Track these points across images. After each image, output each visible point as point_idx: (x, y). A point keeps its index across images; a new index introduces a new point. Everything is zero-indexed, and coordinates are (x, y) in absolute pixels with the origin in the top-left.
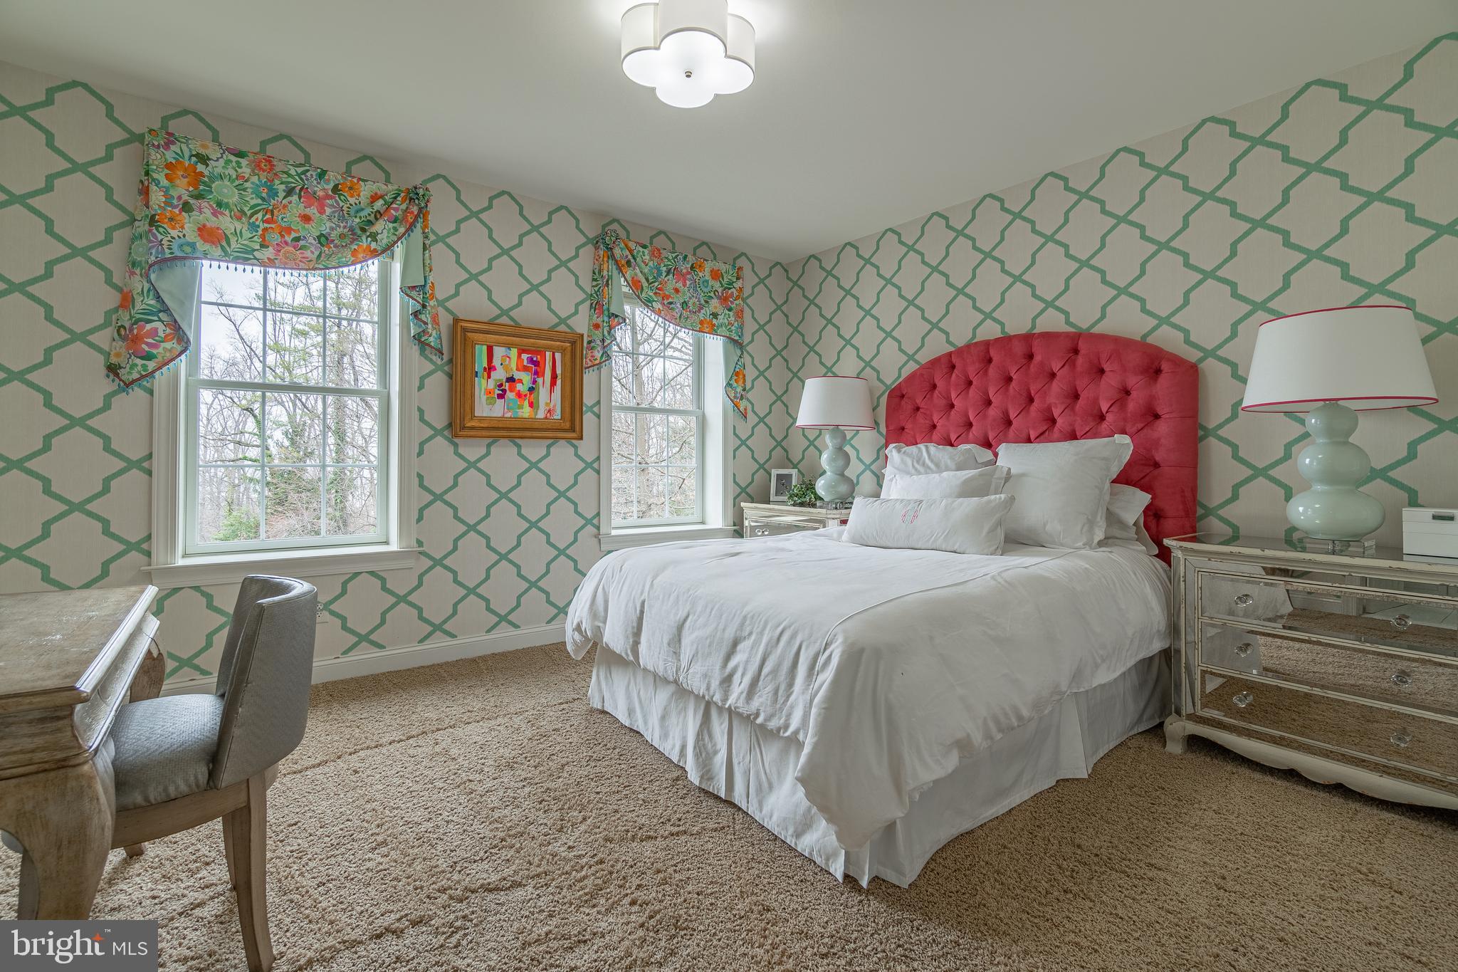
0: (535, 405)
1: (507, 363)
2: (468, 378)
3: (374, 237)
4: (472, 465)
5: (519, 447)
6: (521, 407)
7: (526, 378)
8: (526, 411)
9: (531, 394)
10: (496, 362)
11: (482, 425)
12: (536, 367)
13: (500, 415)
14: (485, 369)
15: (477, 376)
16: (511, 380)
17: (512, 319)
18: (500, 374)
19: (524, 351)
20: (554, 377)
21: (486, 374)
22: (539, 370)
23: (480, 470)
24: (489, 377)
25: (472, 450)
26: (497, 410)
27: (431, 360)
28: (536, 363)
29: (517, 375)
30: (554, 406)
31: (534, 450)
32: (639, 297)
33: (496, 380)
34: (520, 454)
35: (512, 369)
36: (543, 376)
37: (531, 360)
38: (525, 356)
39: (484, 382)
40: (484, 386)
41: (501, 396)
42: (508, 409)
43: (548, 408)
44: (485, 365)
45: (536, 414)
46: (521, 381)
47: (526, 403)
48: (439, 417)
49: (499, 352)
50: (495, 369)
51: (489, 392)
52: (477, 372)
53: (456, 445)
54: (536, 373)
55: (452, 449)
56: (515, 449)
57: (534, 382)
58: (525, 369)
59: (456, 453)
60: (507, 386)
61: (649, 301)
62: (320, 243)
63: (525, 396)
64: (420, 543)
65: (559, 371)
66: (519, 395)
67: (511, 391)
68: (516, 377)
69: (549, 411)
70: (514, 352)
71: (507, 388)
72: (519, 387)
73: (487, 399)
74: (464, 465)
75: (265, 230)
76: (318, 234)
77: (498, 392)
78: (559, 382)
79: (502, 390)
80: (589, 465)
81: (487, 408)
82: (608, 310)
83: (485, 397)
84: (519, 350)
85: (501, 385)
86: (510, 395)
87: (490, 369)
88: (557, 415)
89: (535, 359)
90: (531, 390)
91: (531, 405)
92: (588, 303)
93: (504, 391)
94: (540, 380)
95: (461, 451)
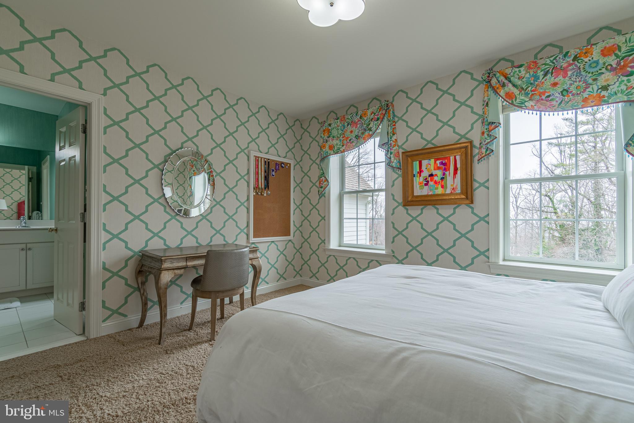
0: (444, 187)
1: (429, 167)
2: (410, 177)
3: (370, 130)
4: (414, 218)
5: (437, 209)
6: (437, 189)
7: (439, 173)
8: (440, 191)
9: (442, 181)
10: (423, 168)
11: (417, 200)
12: (445, 166)
13: (426, 194)
14: (418, 172)
15: (414, 176)
16: (431, 175)
17: (433, 144)
18: (425, 174)
19: (438, 159)
20: (456, 169)
21: (419, 175)
22: (446, 167)
23: (418, 221)
24: (420, 176)
25: (415, 211)
26: (425, 191)
27: (397, 173)
28: (445, 164)
29: (434, 172)
30: (457, 186)
31: (446, 210)
32: (512, 104)
33: (424, 177)
34: (438, 213)
35: (431, 170)
36: (449, 170)
37: (442, 163)
38: (438, 162)
39: (418, 179)
40: (418, 181)
41: (426, 185)
42: (430, 190)
43: (452, 187)
44: (418, 170)
45: (446, 191)
46: (436, 175)
47: (440, 186)
48: (399, 197)
49: (424, 163)
50: (423, 172)
51: (420, 183)
52: (414, 175)
53: (407, 210)
54: (445, 169)
55: (405, 211)
56: (436, 210)
57: (444, 174)
58: (439, 168)
59: (407, 213)
60: (429, 179)
61: (522, 103)
62: (356, 139)
63: (439, 182)
64: (393, 252)
65: (459, 166)
66: (436, 182)
67: (431, 181)
68: (434, 174)
69: (453, 189)
70: (432, 161)
71: (429, 180)
72: (435, 178)
73: (420, 186)
74: (411, 219)
75: (343, 140)
76: (355, 136)
77: (425, 182)
78: (459, 172)
79: (427, 181)
80: (482, 219)
81: (419, 191)
82: (487, 121)
83: (419, 186)
84: (435, 159)
85: (426, 179)
86: (431, 183)
87: (421, 171)
88: (459, 190)
89: (444, 162)
90: (442, 179)
91: (442, 187)
92: (480, 120)
93: (428, 182)
94: (447, 173)
95: (409, 212)
